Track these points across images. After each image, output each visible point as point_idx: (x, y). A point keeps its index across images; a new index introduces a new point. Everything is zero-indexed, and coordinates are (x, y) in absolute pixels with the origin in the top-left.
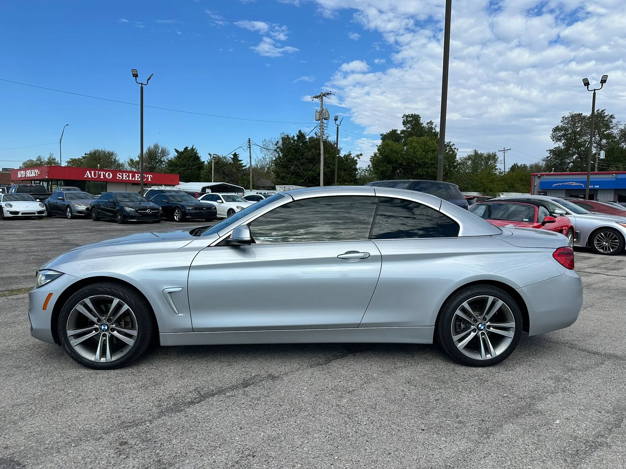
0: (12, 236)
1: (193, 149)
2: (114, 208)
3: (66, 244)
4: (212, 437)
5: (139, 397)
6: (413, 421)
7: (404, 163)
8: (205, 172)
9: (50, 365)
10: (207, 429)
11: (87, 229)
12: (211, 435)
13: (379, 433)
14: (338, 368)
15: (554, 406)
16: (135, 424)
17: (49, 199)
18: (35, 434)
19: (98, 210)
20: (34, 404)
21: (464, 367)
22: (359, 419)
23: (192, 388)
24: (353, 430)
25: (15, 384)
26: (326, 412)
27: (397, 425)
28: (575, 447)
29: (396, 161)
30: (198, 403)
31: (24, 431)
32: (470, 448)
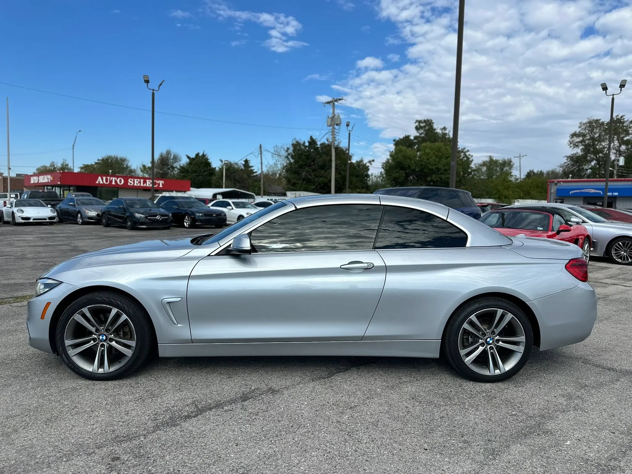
0: (22, 242)
1: (204, 155)
2: (125, 214)
3: (75, 250)
4: (207, 454)
5: (136, 410)
6: (415, 440)
7: (417, 170)
8: (217, 178)
9: (48, 376)
10: (202, 445)
11: (96, 235)
12: (206, 451)
13: (379, 452)
14: (340, 382)
15: (565, 425)
16: (129, 438)
17: (61, 205)
18: (26, 448)
19: (108, 216)
20: (28, 415)
21: (471, 383)
22: (359, 436)
23: (190, 401)
24: (353, 448)
25: (11, 395)
26: (326, 429)
27: (399, 444)
28: (586, 471)
29: (409, 167)
30: (194, 417)
31: (16, 444)
32: (474, 470)
